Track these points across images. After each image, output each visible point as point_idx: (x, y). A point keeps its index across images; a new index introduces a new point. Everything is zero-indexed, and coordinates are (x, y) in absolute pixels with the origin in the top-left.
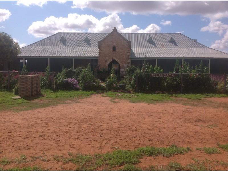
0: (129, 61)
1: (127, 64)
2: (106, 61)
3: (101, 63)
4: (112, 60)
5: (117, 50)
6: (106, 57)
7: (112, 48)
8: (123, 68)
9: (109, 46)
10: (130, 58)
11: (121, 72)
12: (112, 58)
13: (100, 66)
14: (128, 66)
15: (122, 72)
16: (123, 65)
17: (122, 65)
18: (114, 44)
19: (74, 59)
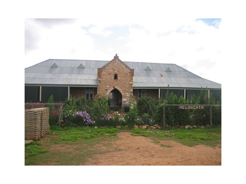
0: (132, 90)
1: (130, 94)
2: (107, 90)
3: (100, 92)
4: (113, 89)
5: (119, 78)
6: (107, 86)
7: (113, 76)
8: (125, 97)
9: (109, 74)
10: (133, 87)
11: (123, 102)
12: (114, 87)
13: (99, 95)
14: (130, 95)
15: (125, 102)
16: (126, 94)
17: (124, 94)
18: (116, 71)
19: (70, 87)
